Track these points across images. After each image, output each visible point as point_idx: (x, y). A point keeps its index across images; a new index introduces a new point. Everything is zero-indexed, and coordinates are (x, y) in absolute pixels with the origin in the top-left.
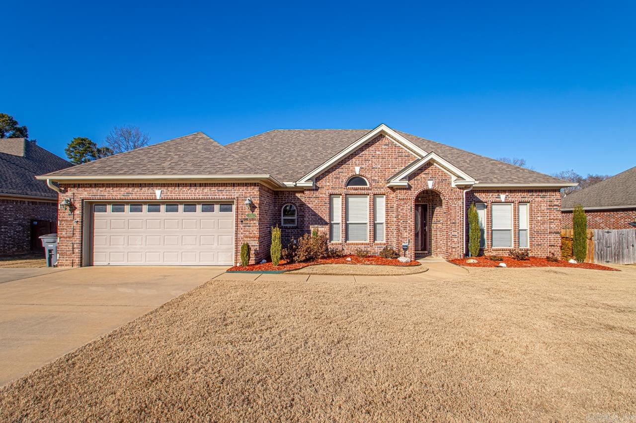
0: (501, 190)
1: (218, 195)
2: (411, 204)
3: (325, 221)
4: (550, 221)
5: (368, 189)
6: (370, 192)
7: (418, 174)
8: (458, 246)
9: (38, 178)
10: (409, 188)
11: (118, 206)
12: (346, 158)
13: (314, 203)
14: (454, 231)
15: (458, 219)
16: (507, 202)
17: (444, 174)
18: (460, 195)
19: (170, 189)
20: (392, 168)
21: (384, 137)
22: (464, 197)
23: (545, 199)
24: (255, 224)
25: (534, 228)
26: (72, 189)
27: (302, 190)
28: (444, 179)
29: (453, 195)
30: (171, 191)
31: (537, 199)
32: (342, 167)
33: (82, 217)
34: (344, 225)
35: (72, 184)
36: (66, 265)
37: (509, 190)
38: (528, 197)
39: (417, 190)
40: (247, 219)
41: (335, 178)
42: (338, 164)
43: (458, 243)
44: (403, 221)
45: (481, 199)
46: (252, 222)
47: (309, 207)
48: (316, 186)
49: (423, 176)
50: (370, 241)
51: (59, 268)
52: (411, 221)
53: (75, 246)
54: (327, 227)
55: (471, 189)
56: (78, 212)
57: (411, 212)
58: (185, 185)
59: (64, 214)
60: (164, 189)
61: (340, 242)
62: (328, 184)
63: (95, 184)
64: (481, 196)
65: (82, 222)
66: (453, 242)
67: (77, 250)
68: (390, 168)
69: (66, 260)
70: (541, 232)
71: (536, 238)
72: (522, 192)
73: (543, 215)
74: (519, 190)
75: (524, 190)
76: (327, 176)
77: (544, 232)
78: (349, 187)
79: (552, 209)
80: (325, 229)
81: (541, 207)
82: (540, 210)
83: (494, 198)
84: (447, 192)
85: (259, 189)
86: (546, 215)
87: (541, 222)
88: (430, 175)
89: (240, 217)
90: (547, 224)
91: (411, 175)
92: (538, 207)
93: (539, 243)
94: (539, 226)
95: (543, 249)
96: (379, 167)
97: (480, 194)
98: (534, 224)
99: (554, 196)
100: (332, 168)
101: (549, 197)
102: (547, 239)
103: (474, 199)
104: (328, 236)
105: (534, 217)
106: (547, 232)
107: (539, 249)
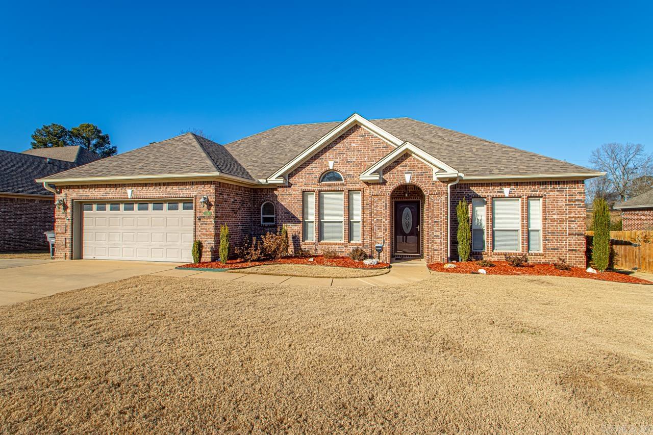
0: (505, 183)
1: (179, 194)
2: (386, 200)
3: (298, 219)
4: (569, 219)
5: (343, 185)
6: (344, 187)
7: (394, 167)
8: (441, 249)
9: (38, 181)
10: (384, 182)
11: (101, 204)
12: (319, 152)
13: (287, 200)
14: (436, 231)
15: (441, 217)
16: (512, 197)
17: (424, 165)
18: (444, 189)
19: (139, 188)
20: (368, 161)
21: (360, 127)
22: (449, 192)
23: (564, 193)
24: (211, 221)
25: (548, 228)
26: (65, 190)
27: (275, 187)
28: (423, 171)
29: (435, 189)
30: (140, 191)
31: (551, 193)
32: (316, 162)
33: (72, 215)
34: (317, 223)
35: (65, 186)
36: (61, 258)
37: (514, 183)
38: (539, 190)
39: (393, 185)
40: (204, 217)
42: (311, 159)
43: (441, 245)
44: (377, 220)
45: (479, 194)
46: (208, 220)
47: (282, 205)
48: (289, 183)
49: (400, 168)
50: (345, 241)
51: (56, 260)
52: (386, 220)
53: (67, 241)
54: (300, 225)
55: (457, 182)
56: (69, 211)
57: (386, 209)
58: (151, 185)
59: (59, 212)
60: (134, 189)
61: (314, 241)
62: (301, 180)
63: (82, 185)
64: (480, 191)
65: (72, 220)
66: (435, 243)
67: (69, 245)
68: (366, 162)
69: (61, 254)
70: (557, 233)
71: (551, 240)
72: (533, 185)
73: (560, 212)
74: (527, 182)
75: (535, 182)
76: (300, 173)
77: (562, 233)
78: (323, 183)
79: (572, 205)
80: (298, 228)
81: (558, 203)
82: (556, 206)
83: (495, 192)
84: (428, 186)
85: (215, 186)
86: (565, 212)
87: (557, 221)
88: (408, 168)
89: (198, 215)
90: (566, 224)
91: (385, 169)
92: (553, 203)
93: (554, 247)
94: (556, 226)
95: (560, 254)
96: (355, 160)
97: (478, 188)
98: (548, 223)
99: (575, 188)
100: (305, 163)
101: (569, 191)
102: (566, 242)
103: (470, 194)
104: (301, 235)
105: (549, 214)
106: (566, 233)
107: (556, 254)
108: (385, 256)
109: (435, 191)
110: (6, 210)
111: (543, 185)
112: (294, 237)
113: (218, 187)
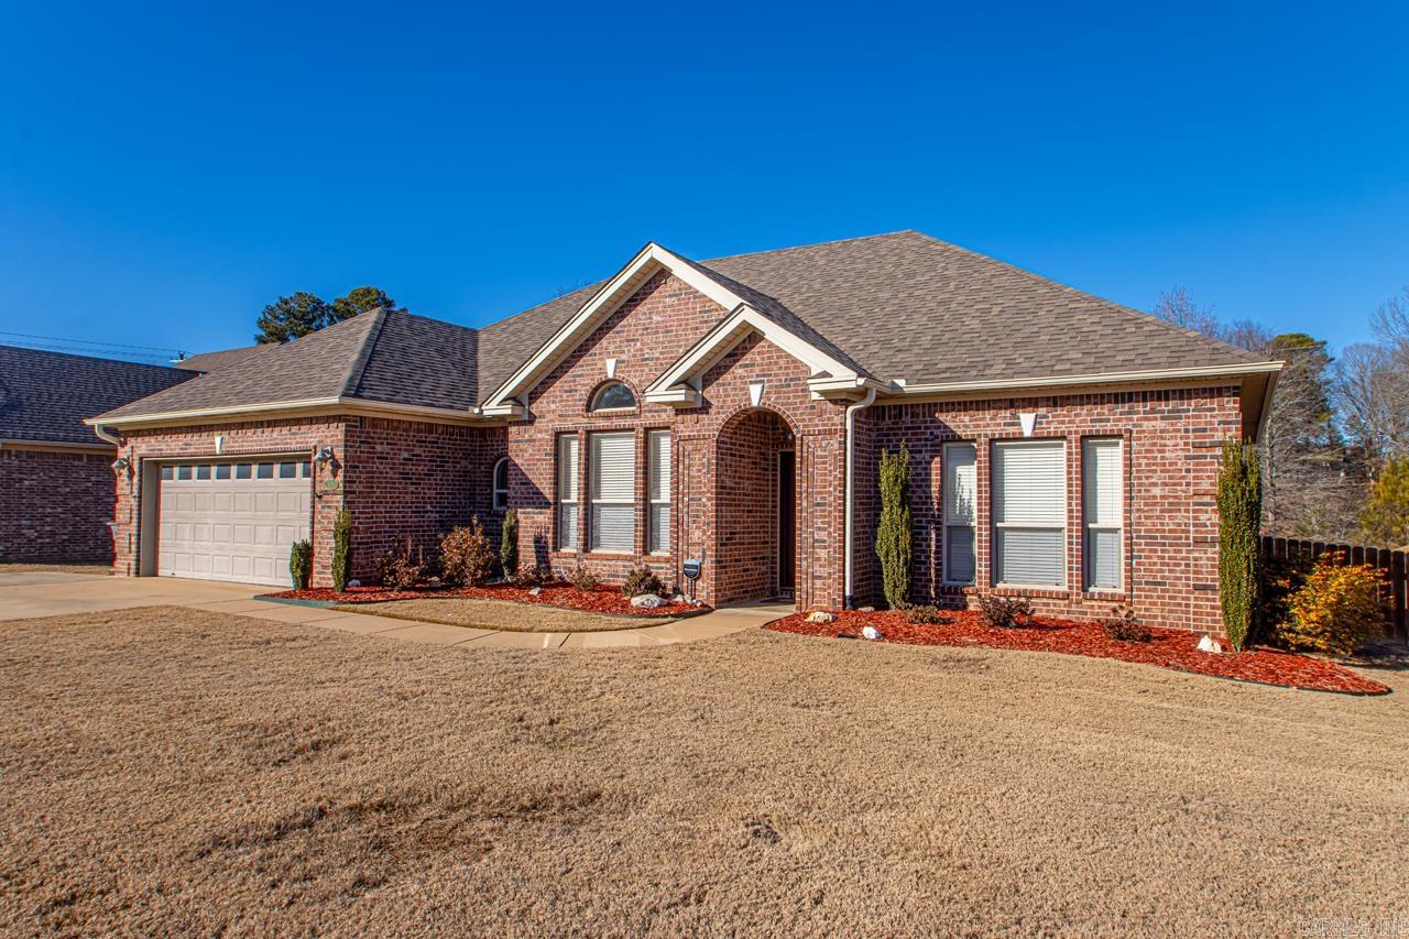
2: (709, 451)
3: (546, 498)
5: (633, 415)
6: (637, 422)
7: (727, 368)
8: (831, 574)
10: (705, 407)
12: (587, 340)
13: (525, 454)
14: (819, 529)
16: (1040, 439)
18: (837, 420)
19: (233, 433)
22: (849, 426)
23: (1180, 425)
24: (338, 501)
25: (1139, 524)
26: (131, 440)
28: (791, 376)
30: (233, 438)
31: (1147, 425)
32: (581, 362)
33: (140, 488)
34: (581, 508)
35: (131, 431)
36: (122, 572)
37: (1048, 399)
38: (1112, 417)
39: (724, 413)
40: (327, 493)
41: (566, 391)
42: (573, 356)
44: (691, 499)
45: (959, 432)
46: (334, 498)
47: (516, 465)
48: (530, 413)
49: (740, 371)
50: (636, 552)
51: (116, 577)
52: (709, 499)
53: (132, 539)
54: (550, 512)
55: (870, 400)
56: (136, 480)
57: (709, 472)
58: (250, 425)
59: (122, 483)
60: (225, 435)
61: (575, 551)
62: (553, 406)
63: (155, 429)
64: (960, 423)
65: (140, 497)
66: (817, 559)
67: (134, 547)
69: (123, 564)
70: (1163, 537)
71: (1146, 557)
72: (1095, 404)
73: (1170, 478)
74: (1082, 397)
75: (1102, 396)
76: (551, 389)
77: (1175, 538)
78: (598, 411)
79: (1205, 457)
80: (544, 518)
81: (1163, 451)
82: (1159, 461)
83: (999, 425)
84: (802, 414)
85: (347, 426)
86: (1183, 477)
87: (1163, 505)
88: (757, 370)
89: (318, 489)
90: (1187, 511)
91: (708, 374)
92: (1152, 451)
93: (1155, 577)
94: (1158, 518)
95: (1170, 598)
96: (657, 355)
97: (954, 414)
98: (1138, 510)
99: (1213, 410)
100: (561, 367)
101: (1194, 417)
102: (1187, 565)
103: (936, 432)
104: (550, 535)
105: (1140, 485)
106: (1187, 538)
107: (1158, 597)
108: (705, 590)
109: (817, 425)
110: (100, 479)
111: (1123, 402)
112: (538, 540)
113: (357, 426)
